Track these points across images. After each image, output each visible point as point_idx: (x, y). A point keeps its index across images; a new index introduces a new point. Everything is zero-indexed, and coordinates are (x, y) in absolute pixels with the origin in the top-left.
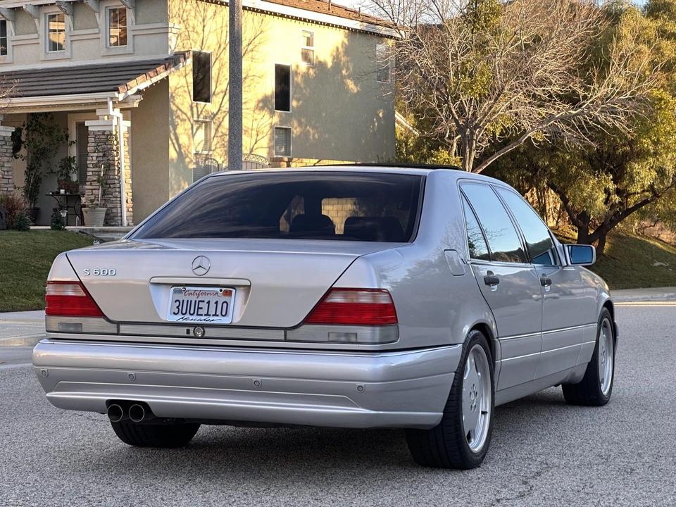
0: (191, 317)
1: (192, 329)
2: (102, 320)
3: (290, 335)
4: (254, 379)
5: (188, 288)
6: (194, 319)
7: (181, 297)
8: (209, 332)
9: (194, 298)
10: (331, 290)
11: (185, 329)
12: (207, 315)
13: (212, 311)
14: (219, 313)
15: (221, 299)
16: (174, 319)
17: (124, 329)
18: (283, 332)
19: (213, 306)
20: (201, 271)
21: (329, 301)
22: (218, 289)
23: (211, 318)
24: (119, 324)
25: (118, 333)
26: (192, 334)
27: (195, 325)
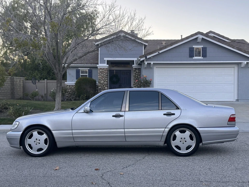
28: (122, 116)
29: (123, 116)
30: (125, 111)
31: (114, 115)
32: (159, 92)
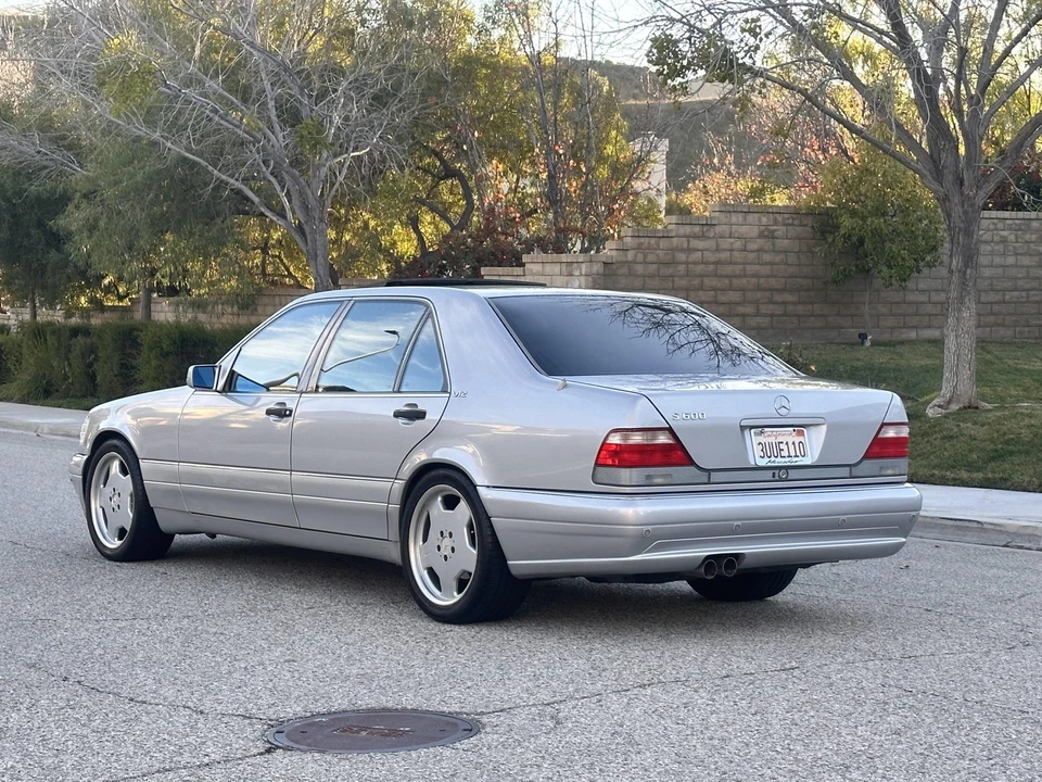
0: (777, 460)
1: (777, 472)
2: (693, 468)
3: (856, 471)
4: (842, 517)
5: (766, 429)
6: (780, 462)
7: (762, 439)
8: (793, 474)
9: (772, 440)
10: (883, 425)
11: (770, 473)
12: (789, 456)
13: (793, 454)
14: (798, 454)
15: (797, 440)
16: (762, 463)
17: (715, 477)
18: (848, 469)
19: (792, 447)
20: (783, 411)
21: (881, 436)
22: (791, 429)
23: (795, 459)
24: (709, 471)
25: (708, 480)
26: (777, 478)
27: (780, 468)
28: (286, 416)
29: (291, 411)
30: (302, 392)
31: (272, 406)
32: (428, 307)
